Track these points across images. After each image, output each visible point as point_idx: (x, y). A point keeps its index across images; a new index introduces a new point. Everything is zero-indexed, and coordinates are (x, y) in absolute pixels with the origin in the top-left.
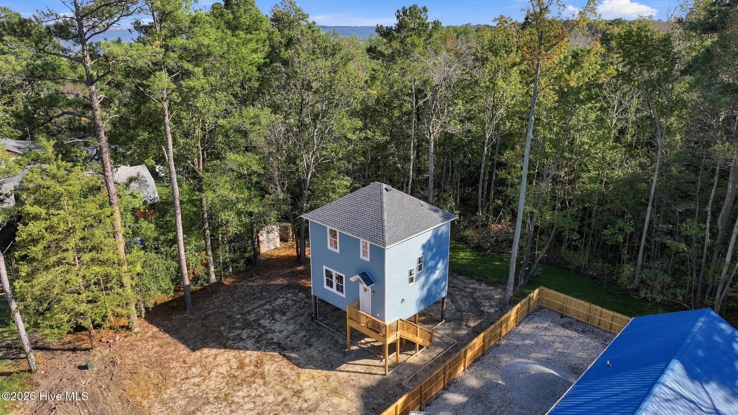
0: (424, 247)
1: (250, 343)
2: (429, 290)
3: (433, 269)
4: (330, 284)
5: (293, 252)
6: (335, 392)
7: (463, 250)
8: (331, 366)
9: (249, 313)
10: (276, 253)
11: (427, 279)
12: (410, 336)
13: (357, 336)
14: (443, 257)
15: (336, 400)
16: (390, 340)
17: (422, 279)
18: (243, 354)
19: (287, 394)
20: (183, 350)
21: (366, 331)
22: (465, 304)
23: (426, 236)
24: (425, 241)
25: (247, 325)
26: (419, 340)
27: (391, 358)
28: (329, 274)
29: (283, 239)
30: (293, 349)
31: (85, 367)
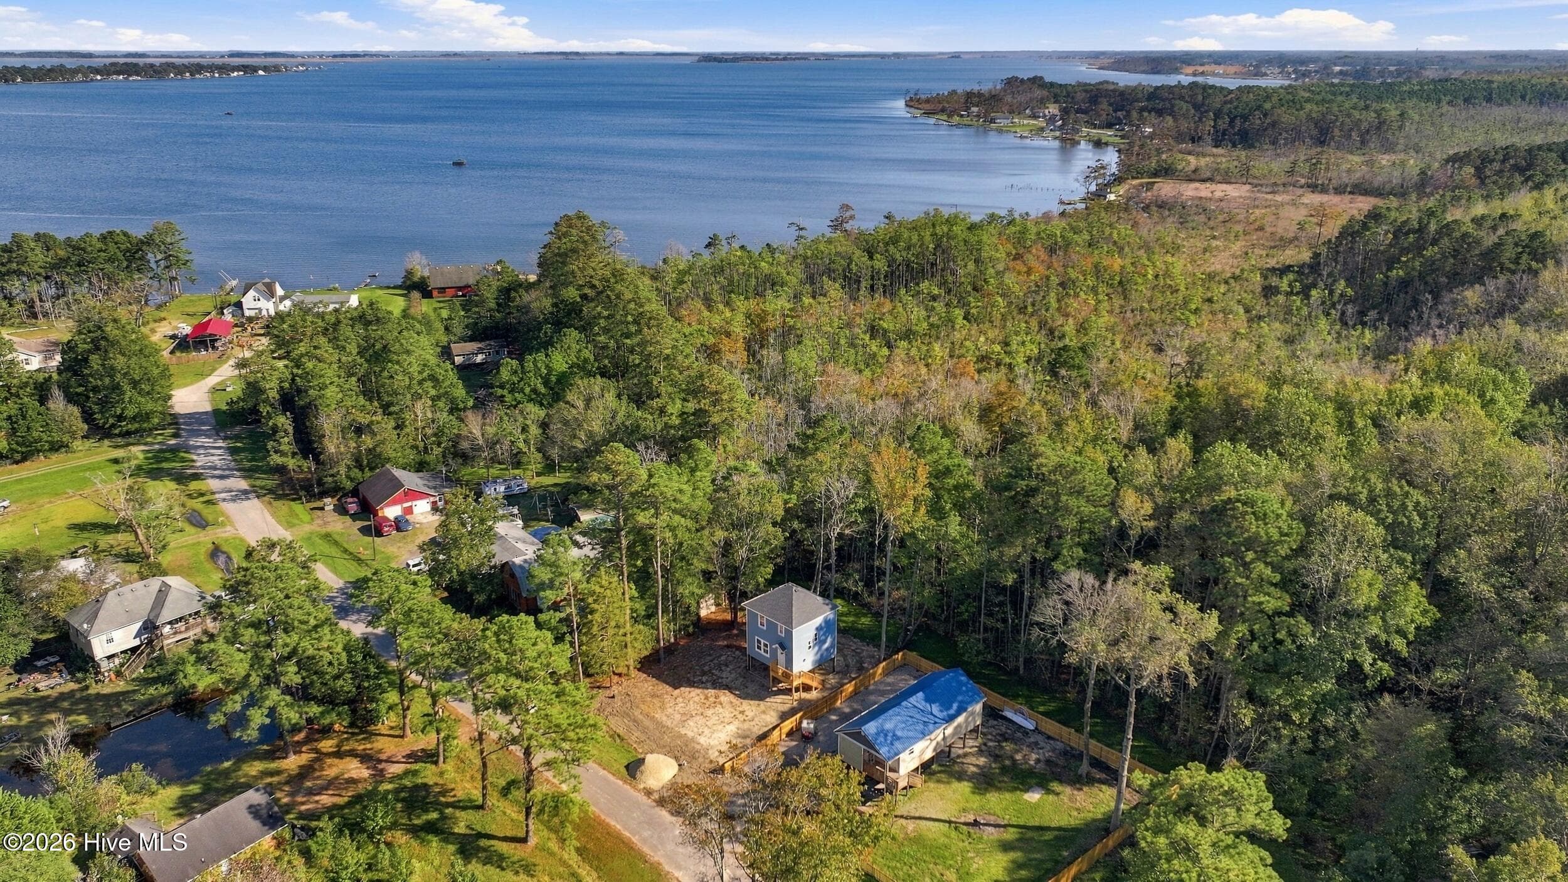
0: (817, 629)
1: (709, 685)
2: (822, 655)
3: (824, 642)
4: (759, 648)
5: (728, 616)
6: (764, 712)
7: (865, 615)
8: (762, 699)
9: (704, 665)
10: (713, 616)
11: (820, 648)
12: (809, 682)
13: (776, 681)
14: (832, 634)
15: (763, 716)
16: (795, 684)
17: (817, 648)
18: (706, 691)
19: (736, 713)
20: (669, 689)
21: (782, 679)
22: (852, 661)
23: (818, 621)
24: (817, 625)
25: (704, 673)
26: (814, 684)
27: (796, 695)
28: (759, 642)
29: (717, 605)
30: (736, 689)
31: (613, 697)
